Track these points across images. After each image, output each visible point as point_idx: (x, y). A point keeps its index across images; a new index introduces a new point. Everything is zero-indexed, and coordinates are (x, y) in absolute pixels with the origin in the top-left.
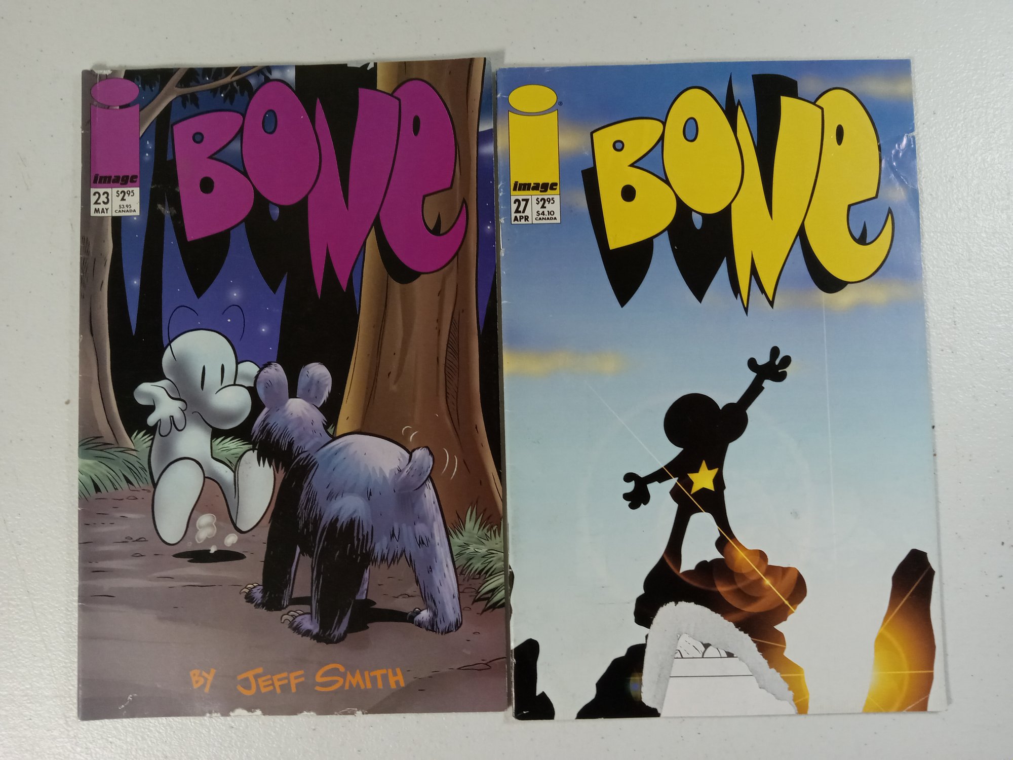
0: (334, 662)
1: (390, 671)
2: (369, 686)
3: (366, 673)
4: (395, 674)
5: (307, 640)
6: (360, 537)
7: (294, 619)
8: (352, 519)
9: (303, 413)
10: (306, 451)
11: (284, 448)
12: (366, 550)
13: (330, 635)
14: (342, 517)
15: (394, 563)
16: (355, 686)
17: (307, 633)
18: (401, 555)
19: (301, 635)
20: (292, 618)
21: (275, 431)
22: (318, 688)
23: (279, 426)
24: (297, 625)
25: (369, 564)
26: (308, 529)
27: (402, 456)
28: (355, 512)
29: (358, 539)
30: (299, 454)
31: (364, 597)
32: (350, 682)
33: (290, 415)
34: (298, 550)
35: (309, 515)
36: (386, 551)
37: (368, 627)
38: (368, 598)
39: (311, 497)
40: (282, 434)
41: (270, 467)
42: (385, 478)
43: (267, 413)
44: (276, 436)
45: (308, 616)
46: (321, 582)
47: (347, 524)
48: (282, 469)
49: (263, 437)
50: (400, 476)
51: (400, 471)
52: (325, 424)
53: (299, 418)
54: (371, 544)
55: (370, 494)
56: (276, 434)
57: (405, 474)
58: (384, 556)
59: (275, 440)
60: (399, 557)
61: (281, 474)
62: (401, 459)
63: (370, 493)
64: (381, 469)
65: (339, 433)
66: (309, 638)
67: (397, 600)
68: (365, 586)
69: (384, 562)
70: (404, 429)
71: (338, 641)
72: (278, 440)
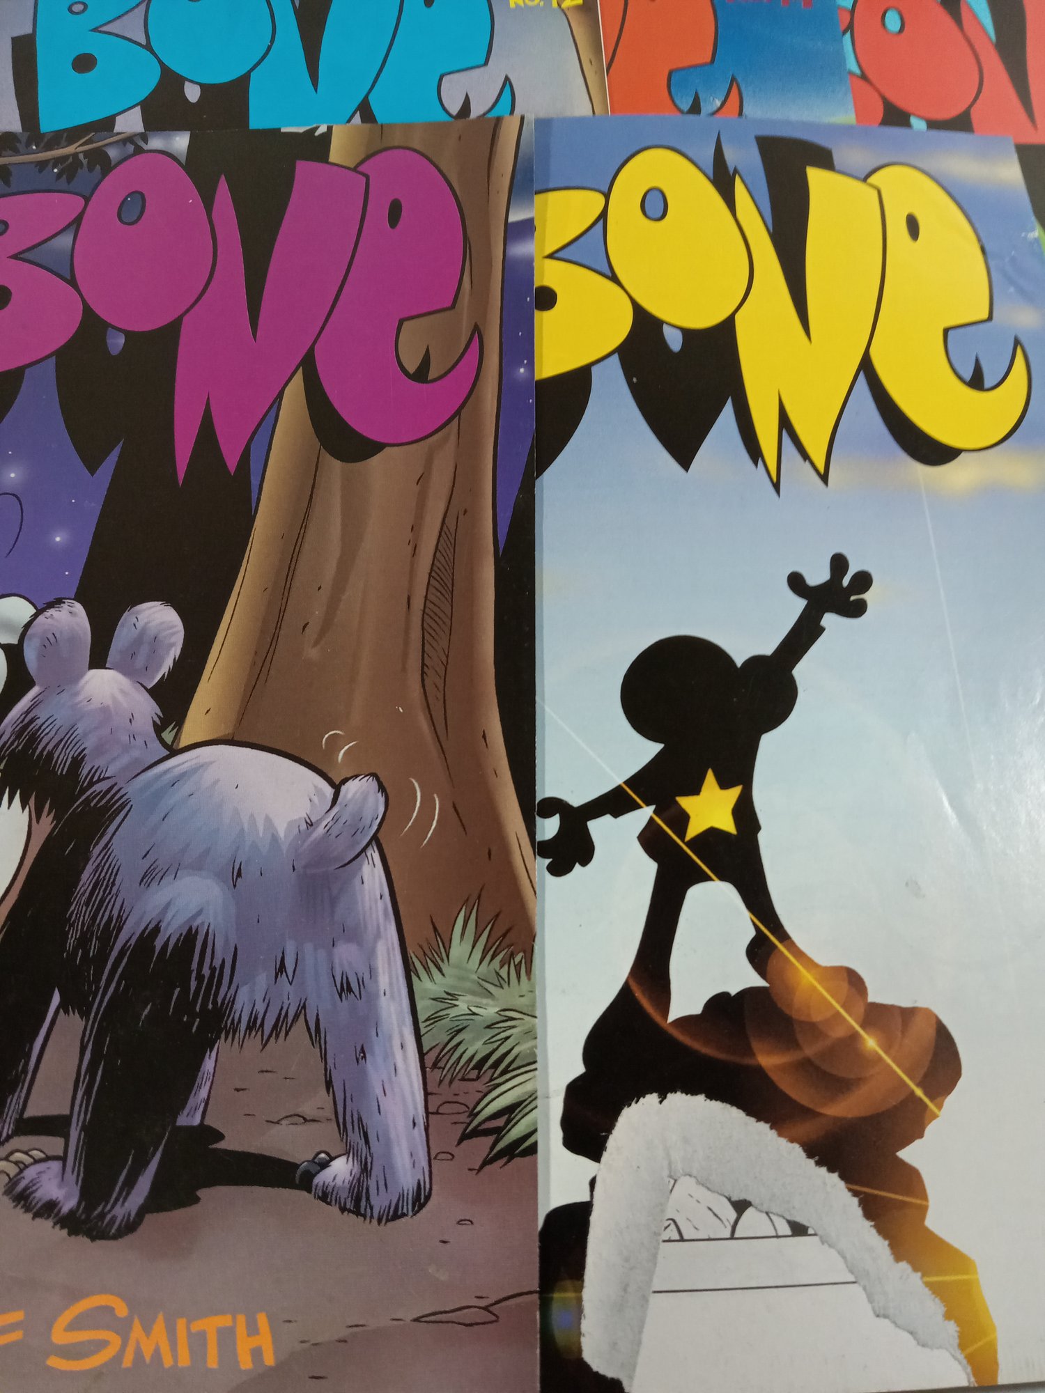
0: (104, 1290)
1: (241, 1319)
2: (184, 1360)
3: (181, 1324)
4: (253, 1330)
5: (46, 1226)
6: (206, 971)
7: (21, 1171)
8: (191, 928)
9: (114, 699)
10: (108, 778)
11: (62, 768)
12: (215, 1003)
13: (102, 1216)
14: (169, 924)
15: (277, 1036)
16: (148, 1359)
17: (49, 1209)
18: (296, 1016)
19: (30, 1215)
20: (17, 1170)
21: (48, 733)
22: (54, 1362)
23: (58, 723)
24: (26, 1188)
25: (219, 1038)
26: (86, 953)
27: (319, 792)
28: (199, 913)
29: (200, 977)
30: (91, 784)
31: (196, 1121)
32: (138, 1343)
33: (85, 703)
34: (56, 999)
35: (94, 918)
36: (260, 1008)
37: (197, 1200)
38: (207, 1122)
39: (104, 877)
40: (62, 740)
41: (23, 808)
42: (275, 838)
43: (34, 698)
44: (48, 743)
45: (56, 1166)
46: (98, 1078)
47: (178, 940)
48: (48, 814)
49: (17, 747)
50: (309, 835)
51: (310, 824)
52: (159, 722)
53: (105, 710)
54: (229, 988)
55: (239, 874)
56: (47, 741)
57: (320, 830)
58: (256, 1018)
59: (45, 753)
60: (290, 1020)
61: (46, 824)
62: (315, 799)
63: (240, 869)
64: (268, 820)
65: (184, 742)
66: (50, 1223)
67: (275, 1129)
68: (203, 1093)
69: (254, 1033)
70: (326, 736)
71: (119, 1235)
72: (51, 754)
